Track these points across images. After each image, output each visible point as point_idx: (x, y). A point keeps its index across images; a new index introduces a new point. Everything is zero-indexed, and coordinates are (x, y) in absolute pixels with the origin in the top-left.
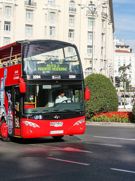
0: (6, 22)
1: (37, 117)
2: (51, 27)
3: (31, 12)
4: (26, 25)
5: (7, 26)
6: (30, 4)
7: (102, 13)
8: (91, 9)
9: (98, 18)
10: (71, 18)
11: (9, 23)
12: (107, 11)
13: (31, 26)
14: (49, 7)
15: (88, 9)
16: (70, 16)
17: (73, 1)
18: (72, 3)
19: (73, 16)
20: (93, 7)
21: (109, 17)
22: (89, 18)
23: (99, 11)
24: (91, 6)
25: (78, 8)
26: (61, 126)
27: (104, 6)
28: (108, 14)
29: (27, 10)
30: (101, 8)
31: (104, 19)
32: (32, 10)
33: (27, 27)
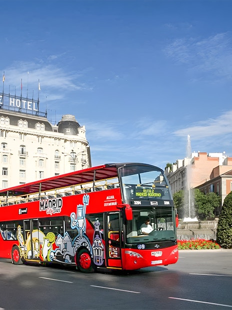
0: (4, 168)
1: (140, 247)
2: (40, 172)
3: (23, 160)
4: (20, 170)
5: (5, 172)
6: (23, 153)
7: (82, 160)
8: (73, 156)
9: (78, 164)
10: (56, 164)
11: (6, 169)
12: (86, 158)
13: (24, 171)
14: (38, 155)
15: (70, 157)
16: (56, 162)
17: (57, 150)
18: (57, 151)
19: (58, 162)
20: (74, 154)
21: (88, 162)
22: (71, 164)
23: (79, 158)
24: (72, 154)
25: (62, 156)
26: (161, 255)
27: (83, 153)
28: (87, 160)
29: (20, 158)
30: (81, 155)
31: (83, 164)
32: (25, 158)
33: (21, 172)
